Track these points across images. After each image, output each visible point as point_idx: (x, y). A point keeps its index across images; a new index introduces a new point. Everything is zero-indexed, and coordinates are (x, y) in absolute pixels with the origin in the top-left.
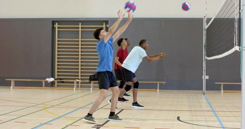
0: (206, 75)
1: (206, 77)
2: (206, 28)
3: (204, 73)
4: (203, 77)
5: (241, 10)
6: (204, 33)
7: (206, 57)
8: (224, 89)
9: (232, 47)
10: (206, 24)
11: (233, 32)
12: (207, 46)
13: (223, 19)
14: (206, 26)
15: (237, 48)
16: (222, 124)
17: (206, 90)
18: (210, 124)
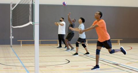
0: (12, 36)
1: (12, 37)
2: (12, 10)
3: (11, 35)
4: (10, 37)
5: (34, 2)
6: (11, 12)
7: (12, 26)
8: (22, 44)
9: (28, 22)
10: (12, 7)
11: (29, 14)
12: (13, 20)
13: (24, 4)
14: (12, 9)
15: (31, 23)
16: (23, 64)
17: (13, 44)
18: (16, 64)
